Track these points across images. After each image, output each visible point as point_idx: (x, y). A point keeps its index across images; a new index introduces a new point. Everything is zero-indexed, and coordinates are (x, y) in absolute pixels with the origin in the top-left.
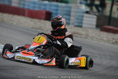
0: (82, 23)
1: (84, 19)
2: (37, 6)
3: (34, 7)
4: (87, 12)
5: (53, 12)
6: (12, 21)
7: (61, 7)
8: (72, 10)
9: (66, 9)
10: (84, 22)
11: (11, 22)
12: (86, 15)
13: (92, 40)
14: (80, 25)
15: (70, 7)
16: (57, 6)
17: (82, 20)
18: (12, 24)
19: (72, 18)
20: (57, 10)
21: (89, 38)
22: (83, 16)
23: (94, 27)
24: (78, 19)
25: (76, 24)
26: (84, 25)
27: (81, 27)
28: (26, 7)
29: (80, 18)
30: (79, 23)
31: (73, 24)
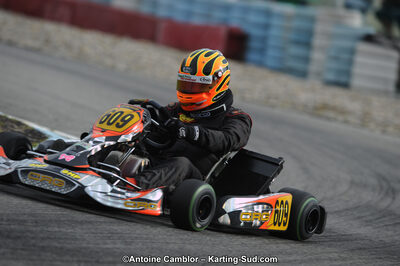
0: (348, 73)
1: (359, 59)
2: (197, 9)
3: (190, 14)
4: (369, 39)
5: (254, 32)
7: (282, 16)
8: (319, 28)
9: (296, 24)
10: (357, 70)
12: (364, 47)
14: (343, 79)
15: (312, 20)
16: (268, 13)
17: (350, 62)
19: (317, 56)
20: (266, 27)
22: (352, 52)
23: (391, 88)
24: (336, 59)
25: (331, 76)
26: (356, 82)
27: (345, 85)
28: (162, 13)
29: (345, 56)
30: (339, 72)
31: (318, 74)
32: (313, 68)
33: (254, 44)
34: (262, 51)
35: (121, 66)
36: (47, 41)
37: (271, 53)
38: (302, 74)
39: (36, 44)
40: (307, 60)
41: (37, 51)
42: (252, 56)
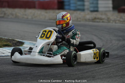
0: (97, 7)
1: (100, 2)
6: (25, 15)
10: (99, 6)
11: (26, 17)
13: (116, 23)
14: (96, 9)
17: (97, 4)
18: (27, 18)
19: (86, 3)
21: (111, 22)
23: (111, 9)
24: (93, 3)
25: (92, 9)
26: (100, 9)
27: (97, 11)
30: (94, 7)
31: (88, 9)
32: (86, 7)
33: (66, 3)
34: (69, 5)
35: (30, 17)
36: (5, 14)
37: (72, 5)
38: (83, 10)
39: (2, 15)
40: (84, 5)
41: (3, 17)
42: (66, 7)
